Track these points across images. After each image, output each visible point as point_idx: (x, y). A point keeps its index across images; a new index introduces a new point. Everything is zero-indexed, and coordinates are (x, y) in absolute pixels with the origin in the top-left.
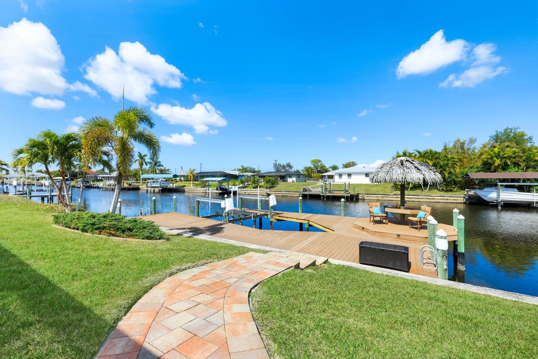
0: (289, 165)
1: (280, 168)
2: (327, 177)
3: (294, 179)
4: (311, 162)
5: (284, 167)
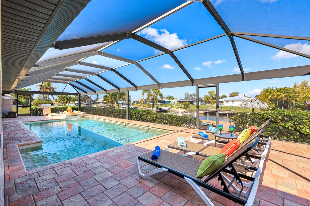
1: (189, 96)
5: (191, 96)
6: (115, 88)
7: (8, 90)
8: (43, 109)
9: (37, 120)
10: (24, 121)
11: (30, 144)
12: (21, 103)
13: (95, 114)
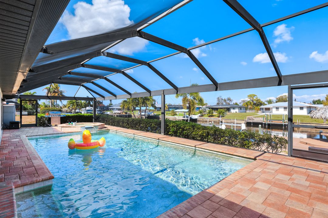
0: (229, 99)
1: (223, 102)
2: (264, 109)
3: (237, 110)
4: (248, 96)
6: (145, 91)
7: (9, 94)
8: (51, 119)
9: (44, 134)
10: (28, 135)
11: (34, 183)
12: (25, 109)
13: (114, 125)
